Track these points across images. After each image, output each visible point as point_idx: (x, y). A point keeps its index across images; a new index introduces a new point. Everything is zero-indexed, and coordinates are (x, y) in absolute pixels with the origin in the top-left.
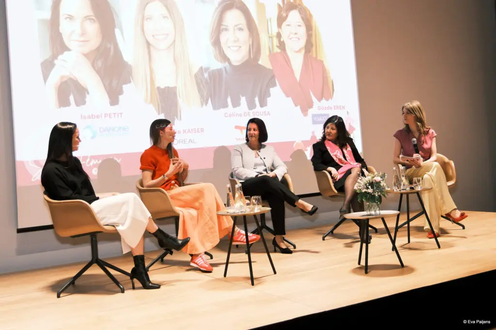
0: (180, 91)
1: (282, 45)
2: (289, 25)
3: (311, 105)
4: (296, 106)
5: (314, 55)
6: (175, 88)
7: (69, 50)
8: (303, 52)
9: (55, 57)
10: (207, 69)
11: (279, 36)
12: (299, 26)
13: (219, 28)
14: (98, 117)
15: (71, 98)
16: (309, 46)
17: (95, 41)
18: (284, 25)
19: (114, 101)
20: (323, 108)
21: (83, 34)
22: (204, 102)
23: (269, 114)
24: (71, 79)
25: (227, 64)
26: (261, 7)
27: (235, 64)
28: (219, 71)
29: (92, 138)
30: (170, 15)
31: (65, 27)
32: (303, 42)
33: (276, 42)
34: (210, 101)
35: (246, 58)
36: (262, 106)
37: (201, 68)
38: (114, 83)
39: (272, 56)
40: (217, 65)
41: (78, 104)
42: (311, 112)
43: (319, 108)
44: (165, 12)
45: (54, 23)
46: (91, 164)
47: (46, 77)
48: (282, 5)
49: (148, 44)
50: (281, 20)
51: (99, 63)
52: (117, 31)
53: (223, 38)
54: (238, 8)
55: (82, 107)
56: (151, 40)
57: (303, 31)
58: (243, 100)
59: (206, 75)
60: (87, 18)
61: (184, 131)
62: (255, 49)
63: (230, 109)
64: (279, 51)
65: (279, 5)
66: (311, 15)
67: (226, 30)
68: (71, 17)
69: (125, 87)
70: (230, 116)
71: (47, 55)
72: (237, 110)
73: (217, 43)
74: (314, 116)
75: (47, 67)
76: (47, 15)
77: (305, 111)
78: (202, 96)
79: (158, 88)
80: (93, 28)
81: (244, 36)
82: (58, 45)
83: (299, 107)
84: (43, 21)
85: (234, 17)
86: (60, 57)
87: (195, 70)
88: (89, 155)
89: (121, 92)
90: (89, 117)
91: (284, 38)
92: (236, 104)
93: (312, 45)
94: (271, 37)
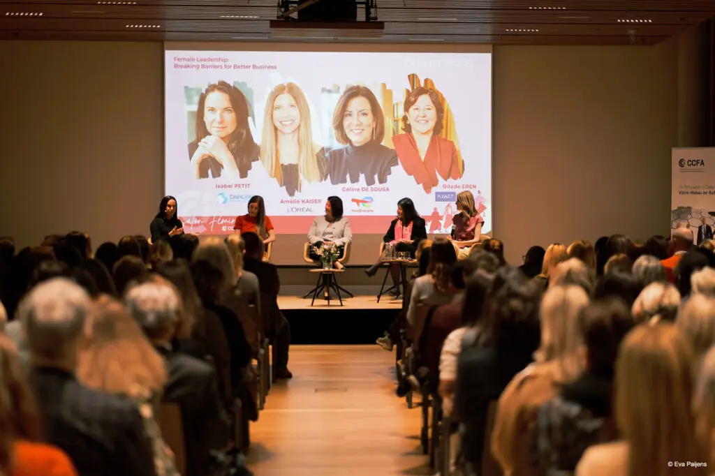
0: (301, 168)
1: (408, 128)
2: (417, 109)
3: (435, 183)
4: (418, 183)
5: (444, 137)
6: (297, 165)
7: (210, 135)
8: (432, 133)
9: (199, 140)
10: (328, 149)
11: (405, 119)
12: (429, 109)
13: (343, 113)
14: (230, 186)
15: (210, 172)
16: (438, 128)
17: (231, 129)
18: (411, 109)
19: (243, 174)
20: (449, 187)
21: (222, 122)
22: (323, 177)
23: (388, 189)
24: (210, 157)
25: (348, 145)
26: (387, 93)
27: (357, 145)
28: (340, 152)
29: (224, 202)
30: (297, 104)
31: (208, 117)
32: (432, 124)
33: (401, 125)
34: (329, 176)
35: (368, 140)
36: (381, 182)
37: (323, 148)
38: (245, 160)
39: (396, 138)
40: (337, 145)
41: (214, 176)
42: (434, 190)
43: (445, 186)
44: (293, 102)
45: (200, 114)
46: (222, 222)
47: (191, 156)
48: (410, 89)
49: (276, 129)
50: (408, 104)
51: (233, 145)
52: (250, 119)
53: (346, 123)
54: (364, 95)
55: (217, 178)
56: (278, 125)
57: (432, 114)
58: (362, 177)
59: (327, 155)
60: (226, 109)
61: (303, 201)
62: (379, 131)
63: (349, 184)
64: (404, 132)
65: (408, 91)
66: (443, 99)
67: (350, 115)
68: (213, 110)
69: (253, 164)
70: (348, 190)
71: (194, 138)
72: (355, 185)
73: (339, 126)
74: (437, 193)
75: (193, 147)
76: (195, 108)
77: (427, 189)
78: (322, 173)
79: (282, 165)
80: (230, 118)
81: (368, 120)
82: (202, 131)
83: (421, 185)
84: (191, 113)
85: (359, 104)
86: (203, 140)
87: (317, 150)
88: (221, 215)
89: (250, 168)
90: (222, 187)
91: (411, 121)
92: (355, 179)
93: (442, 127)
94: (396, 121)
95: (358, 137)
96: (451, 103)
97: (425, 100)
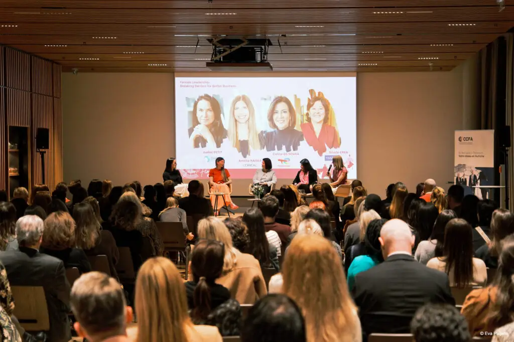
0: (250, 142)
1: (309, 120)
2: (314, 109)
3: (325, 150)
4: (315, 151)
5: (329, 124)
6: (248, 140)
7: (200, 124)
8: (322, 122)
9: (194, 127)
10: (265, 132)
11: (307, 114)
12: (321, 109)
13: (273, 112)
14: (211, 152)
15: (200, 144)
17: (211, 120)
18: (311, 109)
19: (218, 146)
21: (206, 117)
22: (262, 147)
23: (298, 154)
24: (200, 136)
25: (276, 129)
26: (297, 100)
27: (281, 129)
28: (272, 133)
29: (208, 161)
30: (247, 106)
31: (199, 114)
32: (322, 117)
33: (305, 118)
34: (265, 146)
35: (287, 126)
36: (294, 150)
37: (262, 131)
38: (219, 137)
39: (303, 125)
40: (270, 130)
41: (202, 147)
42: (324, 154)
43: (330, 152)
44: (245, 106)
45: (194, 113)
47: (190, 134)
48: (310, 98)
49: (236, 121)
50: (309, 106)
51: (213, 129)
52: (222, 115)
53: (275, 116)
54: (284, 102)
55: (204, 148)
56: (237, 118)
57: (323, 111)
58: (284, 147)
59: (264, 135)
60: (209, 110)
61: (251, 161)
62: (293, 122)
63: (276, 151)
64: (307, 122)
65: (309, 99)
66: (329, 103)
67: (277, 113)
68: (201, 110)
69: (224, 140)
70: (276, 154)
71: (191, 126)
72: (280, 152)
73: (271, 119)
74: (326, 156)
75: (191, 131)
76: (192, 109)
77: (320, 154)
78: (261, 144)
79: (240, 141)
80: (211, 114)
81: (286, 115)
82: (195, 122)
83: (317, 152)
85: (281, 106)
86: (196, 127)
87: (259, 132)
88: (206, 169)
89: (222, 142)
90: (207, 152)
91: (311, 116)
92: (280, 148)
93: (328, 119)
94: (302, 116)
95: (281, 125)
96: (333, 105)
97: (318, 104)
